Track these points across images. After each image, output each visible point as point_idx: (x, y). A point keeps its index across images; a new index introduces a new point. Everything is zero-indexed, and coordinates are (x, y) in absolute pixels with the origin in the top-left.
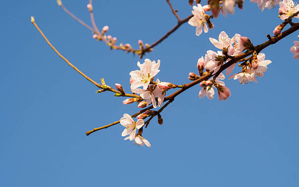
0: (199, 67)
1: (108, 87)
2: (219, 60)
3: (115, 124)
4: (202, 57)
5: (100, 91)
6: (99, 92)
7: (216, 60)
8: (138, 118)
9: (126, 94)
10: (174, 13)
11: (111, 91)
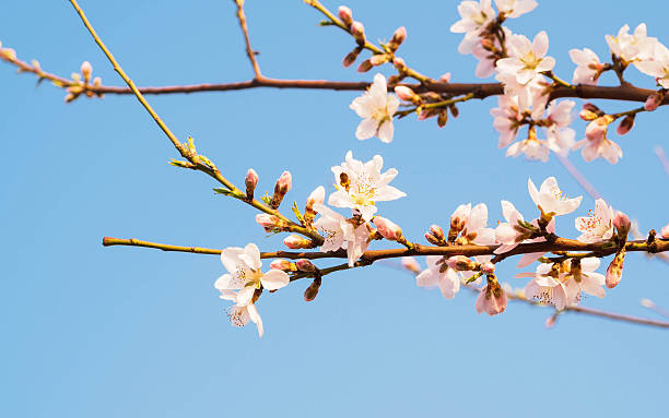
0: (456, 222)
1: (212, 164)
2: (522, 231)
3: (197, 252)
4: (470, 205)
5: (184, 163)
6: (179, 165)
7: (516, 228)
8: (274, 266)
9: (255, 201)
10: (249, 55)
11: (215, 177)
